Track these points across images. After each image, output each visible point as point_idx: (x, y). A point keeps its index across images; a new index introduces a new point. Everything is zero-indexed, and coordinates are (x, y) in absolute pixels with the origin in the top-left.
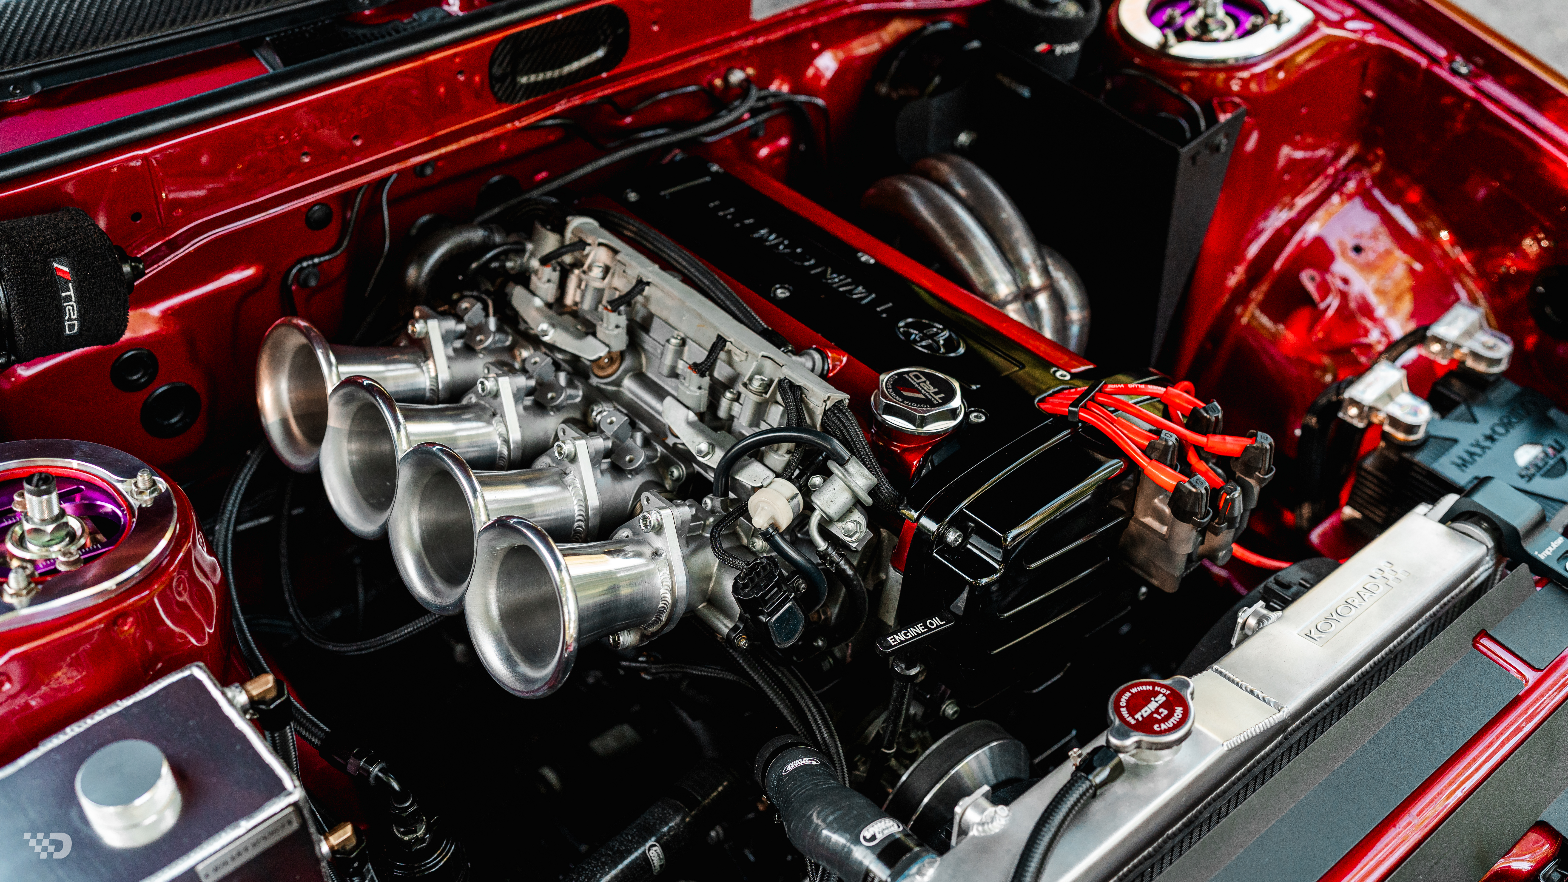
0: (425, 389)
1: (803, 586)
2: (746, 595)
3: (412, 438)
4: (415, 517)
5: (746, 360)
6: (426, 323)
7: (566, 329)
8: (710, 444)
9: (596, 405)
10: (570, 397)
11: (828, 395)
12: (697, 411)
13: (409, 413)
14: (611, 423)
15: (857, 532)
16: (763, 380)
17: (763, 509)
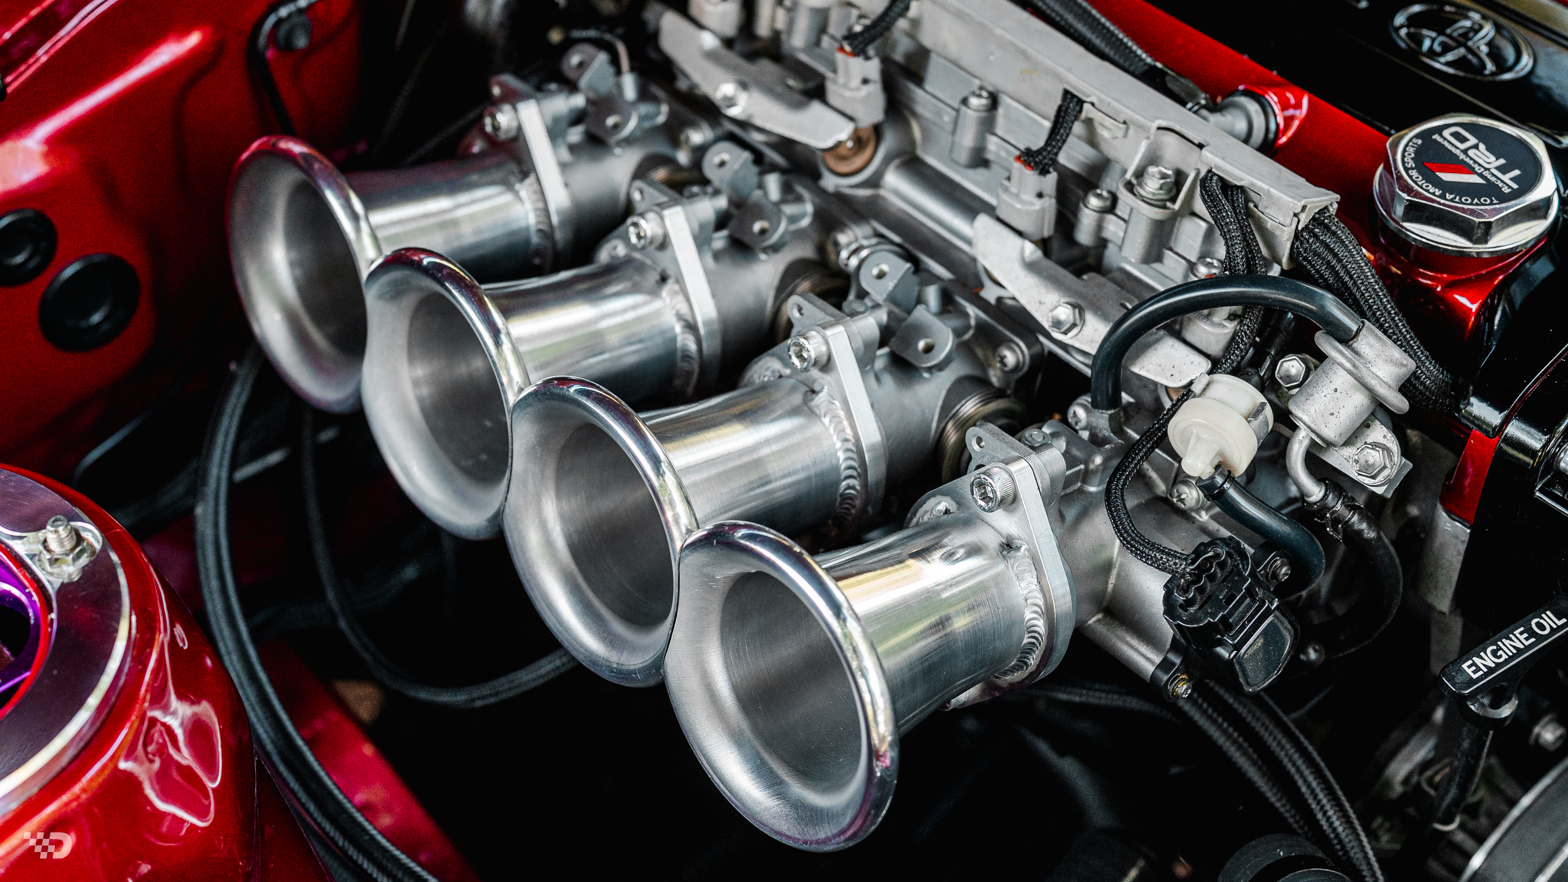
0: (527, 229)
1: (1284, 570)
2: (1193, 619)
3: (523, 348)
4: (551, 508)
5: (1125, 136)
6: (515, 109)
7: (769, 91)
8: (1074, 306)
9: (842, 231)
10: (793, 219)
11: (1303, 203)
12: (1037, 237)
13: (513, 302)
14: (881, 275)
15: (1385, 467)
16: (1164, 176)
17: (1198, 438)
